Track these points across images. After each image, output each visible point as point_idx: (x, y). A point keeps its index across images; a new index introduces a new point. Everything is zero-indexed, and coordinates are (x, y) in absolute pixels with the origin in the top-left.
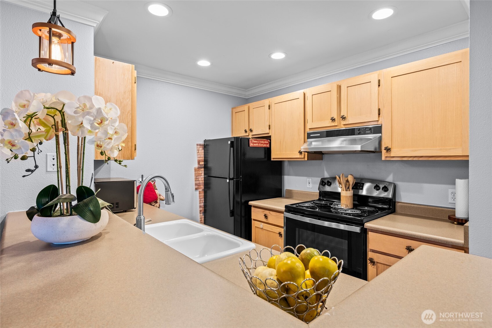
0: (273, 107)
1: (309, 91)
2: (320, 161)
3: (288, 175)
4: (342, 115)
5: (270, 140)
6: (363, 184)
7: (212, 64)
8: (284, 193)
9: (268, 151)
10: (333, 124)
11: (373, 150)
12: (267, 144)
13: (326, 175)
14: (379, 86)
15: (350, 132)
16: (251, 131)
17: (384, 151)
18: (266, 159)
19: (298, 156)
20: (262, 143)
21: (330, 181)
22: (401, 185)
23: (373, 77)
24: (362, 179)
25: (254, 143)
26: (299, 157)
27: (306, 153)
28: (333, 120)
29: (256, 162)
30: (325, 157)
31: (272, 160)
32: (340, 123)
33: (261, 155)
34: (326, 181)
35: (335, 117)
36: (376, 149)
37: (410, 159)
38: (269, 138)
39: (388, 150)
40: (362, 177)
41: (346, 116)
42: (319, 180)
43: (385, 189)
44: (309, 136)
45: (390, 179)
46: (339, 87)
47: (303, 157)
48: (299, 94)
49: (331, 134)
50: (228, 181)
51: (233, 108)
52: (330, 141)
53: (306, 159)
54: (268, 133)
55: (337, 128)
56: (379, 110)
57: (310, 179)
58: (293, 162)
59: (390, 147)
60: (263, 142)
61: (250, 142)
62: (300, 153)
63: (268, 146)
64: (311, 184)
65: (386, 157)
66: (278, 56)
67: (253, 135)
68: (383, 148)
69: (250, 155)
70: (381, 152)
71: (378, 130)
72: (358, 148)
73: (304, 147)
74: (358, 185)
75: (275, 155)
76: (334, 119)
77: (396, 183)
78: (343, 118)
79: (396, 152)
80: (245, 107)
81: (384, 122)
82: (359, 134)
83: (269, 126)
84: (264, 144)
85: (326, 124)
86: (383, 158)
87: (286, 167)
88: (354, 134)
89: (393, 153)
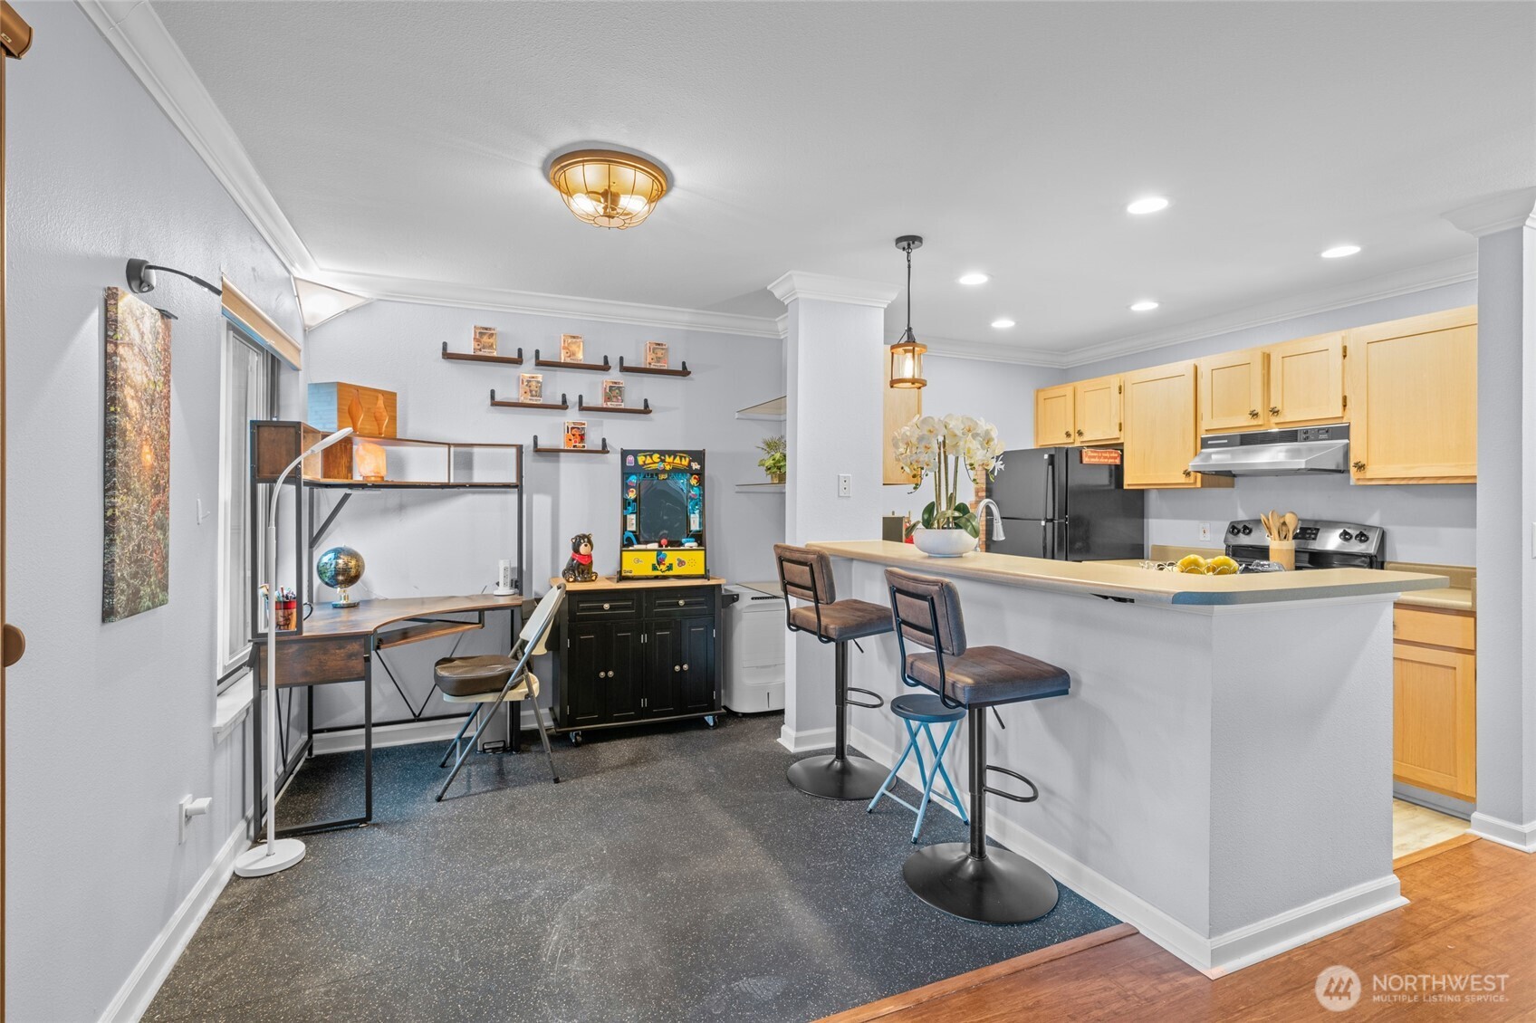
0: (1128, 390)
1: (1206, 363)
2: (1230, 490)
3: (1159, 517)
4: (1272, 406)
5: (1122, 451)
6: (1318, 530)
7: (1018, 325)
8: (1148, 550)
9: (1117, 472)
10: (1254, 422)
11: (1333, 467)
12: (1115, 458)
13: (1242, 515)
14: (1345, 356)
15: (1290, 436)
16: (1080, 433)
17: (1353, 470)
18: (1113, 487)
19: (1183, 479)
20: (1105, 458)
21: (1250, 526)
22: (1395, 533)
23: (1333, 341)
24: (1316, 522)
25: (1090, 457)
26: (1183, 482)
27: (1199, 475)
28: (1254, 415)
29: (1089, 492)
30: (1238, 480)
31: (1125, 487)
32: (1269, 421)
33: (1103, 479)
34: (1240, 527)
35: (1259, 409)
36: (1338, 466)
37: (1403, 482)
38: (1119, 447)
39: (1360, 467)
40: (1317, 518)
41: (1279, 408)
42: (1226, 525)
43: (1362, 537)
44: (1205, 443)
45: (1374, 520)
46: (1267, 358)
47: (1192, 481)
48: (1184, 366)
49: (1248, 440)
50: (1043, 523)
51: (1038, 391)
52: (1248, 452)
53: (1199, 485)
54: (1118, 439)
55: (1262, 429)
56: (1345, 399)
57: (1207, 525)
58: (1166, 490)
59: (1363, 462)
60: (1108, 455)
61: (1084, 455)
62: (1187, 474)
63: (1118, 461)
64: (1208, 534)
65: (1358, 479)
66: (1144, 306)
67: (1082, 442)
68: (1352, 464)
69: (1078, 478)
70: (1348, 471)
71: (1344, 432)
72: (1301, 463)
73: (1194, 463)
74: (1307, 531)
75: (1130, 481)
76: (1257, 414)
77: (1388, 528)
78: (1275, 412)
79: (1376, 471)
80: (1067, 390)
81: (1354, 418)
82: (1306, 439)
83: (1120, 424)
84: (1110, 458)
85: (1242, 423)
86: (1353, 482)
87: (1153, 502)
88: (1296, 440)
89: (1370, 473)
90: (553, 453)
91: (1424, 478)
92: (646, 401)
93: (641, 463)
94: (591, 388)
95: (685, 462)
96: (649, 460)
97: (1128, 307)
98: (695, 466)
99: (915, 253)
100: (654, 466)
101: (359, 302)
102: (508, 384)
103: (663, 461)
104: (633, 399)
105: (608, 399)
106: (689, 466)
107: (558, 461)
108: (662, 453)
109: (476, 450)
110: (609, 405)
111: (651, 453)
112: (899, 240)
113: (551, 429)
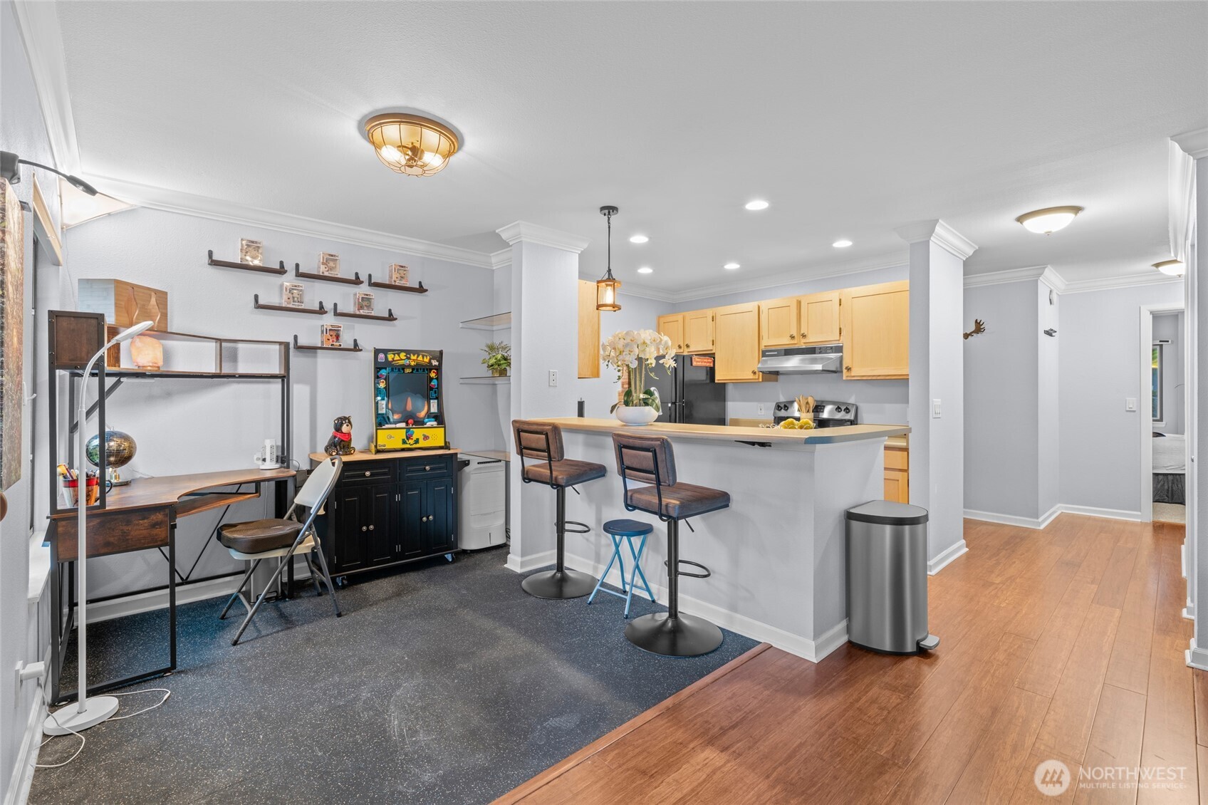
0: (718, 319)
1: (766, 304)
2: (775, 383)
3: (731, 401)
4: (802, 332)
5: (714, 358)
6: (824, 406)
7: (654, 270)
8: (728, 420)
9: (711, 371)
10: (792, 342)
11: (834, 369)
12: (710, 363)
13: (782, 399)
14: (840, 305)
15: (812, 351)
16: (688, 346)
17: (845, 371)
18: (708, 381)
19: (751, 376)
20: (705, 362)
21: (787, 405)
22: (863, 407)
23: (834, 295)
24: (823, 402)
25: (697, 362)
26: (751, 378)
27: (761, 373)
28: (792, 337)
29: (696, 384)
30: (780, 377)
31: (716, 381)
32: (800, 341)
33: (702, 376)
34: (782, 406)
35: (795, 334)
36: (837, 368)
37: (868, 378)
38: (712, 356)
39: (849, 369)
40: (823, 400)
41: (806, 333)
42: (774, 405)
43: (847, 411)
44: (764, 354)
45: (852, 400)
46: (799, 303)
47: (757, 378)
48: (751, 306)
49: (789, 352)
50: (670, 405)
51: (659, 317)
52: (788, 360)
53: (761, 380)
54: (712, 350)
55: (796, 346)
56: (840, 329)
57: (762, 405)
58: (739, 383)
59: (850, 366)
60: (706, 360)
61: (693, 359)
62: (754, 373)
63: (712, 365)
64: (763, 411)
65: (847, 376)
66: (732, 266)
67: (688, 352)
68: (844, 368)
69: (690, 376)
70: (842, 372)
71: (839, 349)
72: (819, 367)
73: (756, 366)
74: (818, 408)
75: (719, 377)
76: (794, 337)
77: (858, 404)
78: (804, 336)
79: (858, 371)
80: (679, 317)
81: (845, 342)
82: (820, 353)
83: (713, 341)
84: (707, 362)
85: (785, 342)
86: (844, 378)
87: (730, 391)
88: (815, 353)
89: (853, 373)
90: (312, 349)
91: (879, 376)
92: (390, 310)
93: (390, 359)
94: (345, 298)
95: (426, 360)
96: (397, 357)
97: (723, 266)
98: (435, 363)
99: (613, 218)
100: (401, 362)
101: (123, 207)
102: (271, 289)
103: (409, 358)
104: (379, 309)
105: (361, 307)
106: (430, 362)
107: (315, 357)
108: (408, 352)
109: (240, 345)
110: (362, 312)
111: (398, 352)
112: (603, 208)
113: (309, 331)
